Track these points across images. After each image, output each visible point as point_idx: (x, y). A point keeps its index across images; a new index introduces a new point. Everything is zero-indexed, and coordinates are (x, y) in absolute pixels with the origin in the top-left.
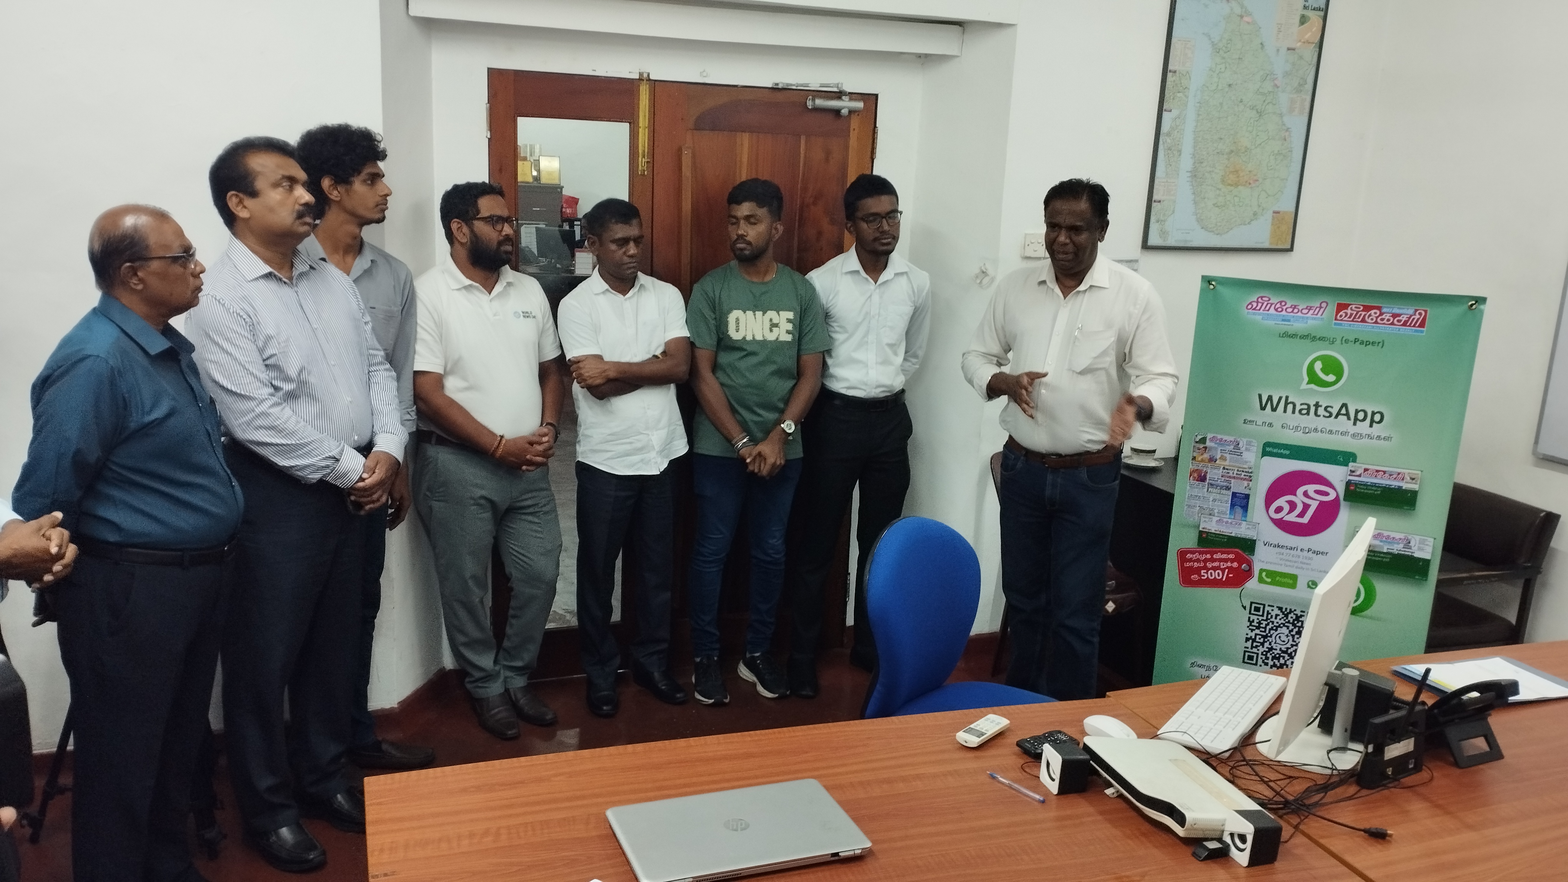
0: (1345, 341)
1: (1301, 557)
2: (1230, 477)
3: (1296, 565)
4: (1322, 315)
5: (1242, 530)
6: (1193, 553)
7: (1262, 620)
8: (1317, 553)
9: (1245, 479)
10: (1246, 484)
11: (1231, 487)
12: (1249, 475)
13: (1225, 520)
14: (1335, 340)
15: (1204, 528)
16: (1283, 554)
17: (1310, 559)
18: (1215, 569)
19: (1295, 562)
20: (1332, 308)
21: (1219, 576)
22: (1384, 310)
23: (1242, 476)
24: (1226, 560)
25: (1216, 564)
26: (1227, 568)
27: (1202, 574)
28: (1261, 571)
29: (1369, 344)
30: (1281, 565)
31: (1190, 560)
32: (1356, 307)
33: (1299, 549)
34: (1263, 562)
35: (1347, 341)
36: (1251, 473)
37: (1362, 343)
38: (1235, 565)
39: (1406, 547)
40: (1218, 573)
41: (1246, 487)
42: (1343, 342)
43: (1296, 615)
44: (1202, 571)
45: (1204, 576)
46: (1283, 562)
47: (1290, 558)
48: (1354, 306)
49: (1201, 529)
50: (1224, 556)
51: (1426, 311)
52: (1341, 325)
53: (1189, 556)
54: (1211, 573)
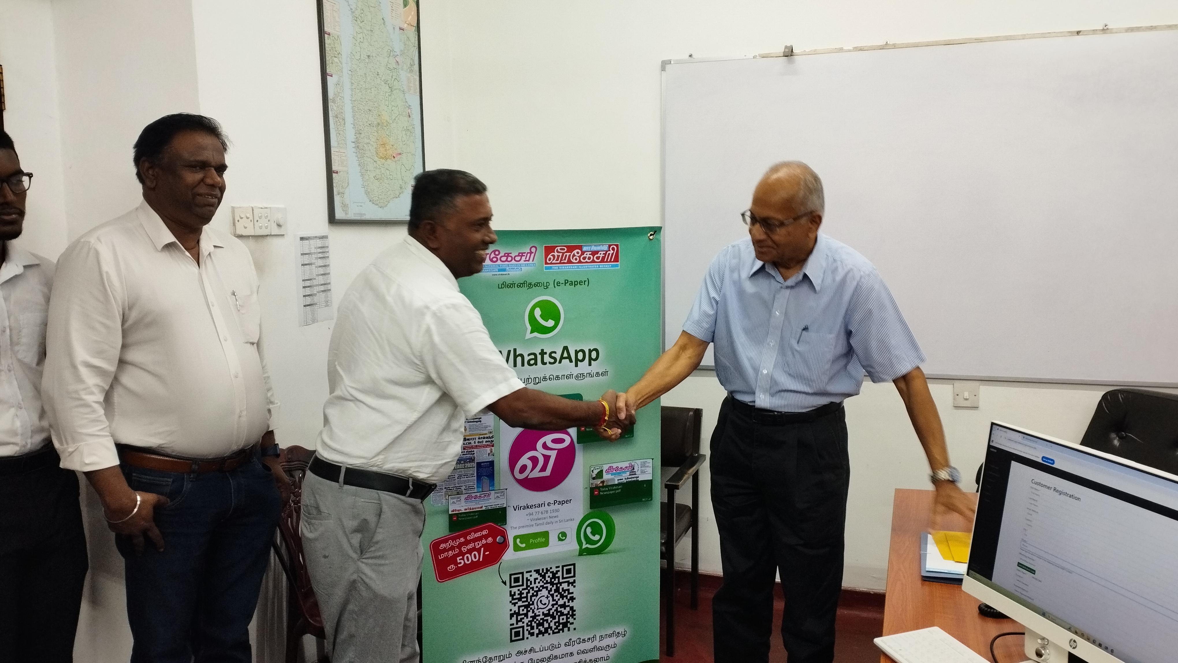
0: (557, 284)
1: (549, 512)
2: (472, 447)
3: (545, 521)
4: (533, 261)
5: (492, 502)
6: (445, 541)
7: (523, 589)
8: (562, 503)
9: (487, 446)
10: (489, 451)
11: (474, 458)
12: (490, 440)
13: (473, 495)
14: (548, 284)
15: (453, 511)
16: (532, 514)
17: (557, 511)
18: (470, 552)
19: (544, 518)
20: (540, 253)
21: (475, 558)
22: (584, 249)
23: (484, 443)
24: (479, 539)
25: (470, 546)
26: (483, 546)
27: (459, 561)
28: (515, 538)
29: (577, 284)
30: (532, 525)
31: (445, 550)
32: (561, 249)
33: (546, 505)
34: (516, 528)
35: (558, 284)
36: (492, 437)
37: (571, 284)
38: (490, 540)
39: (632, 473)
40: (475, 555)
41: (489, 454)
42: (556, 285)
43: (552, 572)
44: (458, 559)
45: (460, 563)
46: (533, 523)
47: (540, 516)
48: (559, 248)
49: (450, 513)
50: (478, 535)
51: (617, 246)
52: (551, 268)
53: (443, 546)
54: (467, 557)
